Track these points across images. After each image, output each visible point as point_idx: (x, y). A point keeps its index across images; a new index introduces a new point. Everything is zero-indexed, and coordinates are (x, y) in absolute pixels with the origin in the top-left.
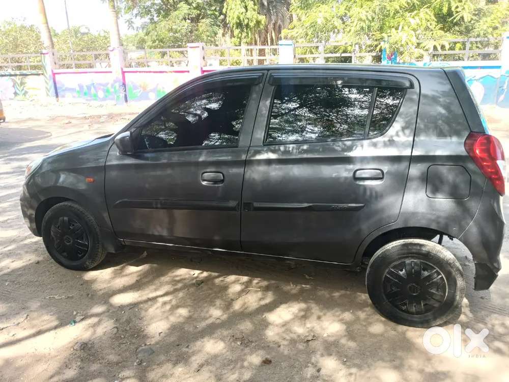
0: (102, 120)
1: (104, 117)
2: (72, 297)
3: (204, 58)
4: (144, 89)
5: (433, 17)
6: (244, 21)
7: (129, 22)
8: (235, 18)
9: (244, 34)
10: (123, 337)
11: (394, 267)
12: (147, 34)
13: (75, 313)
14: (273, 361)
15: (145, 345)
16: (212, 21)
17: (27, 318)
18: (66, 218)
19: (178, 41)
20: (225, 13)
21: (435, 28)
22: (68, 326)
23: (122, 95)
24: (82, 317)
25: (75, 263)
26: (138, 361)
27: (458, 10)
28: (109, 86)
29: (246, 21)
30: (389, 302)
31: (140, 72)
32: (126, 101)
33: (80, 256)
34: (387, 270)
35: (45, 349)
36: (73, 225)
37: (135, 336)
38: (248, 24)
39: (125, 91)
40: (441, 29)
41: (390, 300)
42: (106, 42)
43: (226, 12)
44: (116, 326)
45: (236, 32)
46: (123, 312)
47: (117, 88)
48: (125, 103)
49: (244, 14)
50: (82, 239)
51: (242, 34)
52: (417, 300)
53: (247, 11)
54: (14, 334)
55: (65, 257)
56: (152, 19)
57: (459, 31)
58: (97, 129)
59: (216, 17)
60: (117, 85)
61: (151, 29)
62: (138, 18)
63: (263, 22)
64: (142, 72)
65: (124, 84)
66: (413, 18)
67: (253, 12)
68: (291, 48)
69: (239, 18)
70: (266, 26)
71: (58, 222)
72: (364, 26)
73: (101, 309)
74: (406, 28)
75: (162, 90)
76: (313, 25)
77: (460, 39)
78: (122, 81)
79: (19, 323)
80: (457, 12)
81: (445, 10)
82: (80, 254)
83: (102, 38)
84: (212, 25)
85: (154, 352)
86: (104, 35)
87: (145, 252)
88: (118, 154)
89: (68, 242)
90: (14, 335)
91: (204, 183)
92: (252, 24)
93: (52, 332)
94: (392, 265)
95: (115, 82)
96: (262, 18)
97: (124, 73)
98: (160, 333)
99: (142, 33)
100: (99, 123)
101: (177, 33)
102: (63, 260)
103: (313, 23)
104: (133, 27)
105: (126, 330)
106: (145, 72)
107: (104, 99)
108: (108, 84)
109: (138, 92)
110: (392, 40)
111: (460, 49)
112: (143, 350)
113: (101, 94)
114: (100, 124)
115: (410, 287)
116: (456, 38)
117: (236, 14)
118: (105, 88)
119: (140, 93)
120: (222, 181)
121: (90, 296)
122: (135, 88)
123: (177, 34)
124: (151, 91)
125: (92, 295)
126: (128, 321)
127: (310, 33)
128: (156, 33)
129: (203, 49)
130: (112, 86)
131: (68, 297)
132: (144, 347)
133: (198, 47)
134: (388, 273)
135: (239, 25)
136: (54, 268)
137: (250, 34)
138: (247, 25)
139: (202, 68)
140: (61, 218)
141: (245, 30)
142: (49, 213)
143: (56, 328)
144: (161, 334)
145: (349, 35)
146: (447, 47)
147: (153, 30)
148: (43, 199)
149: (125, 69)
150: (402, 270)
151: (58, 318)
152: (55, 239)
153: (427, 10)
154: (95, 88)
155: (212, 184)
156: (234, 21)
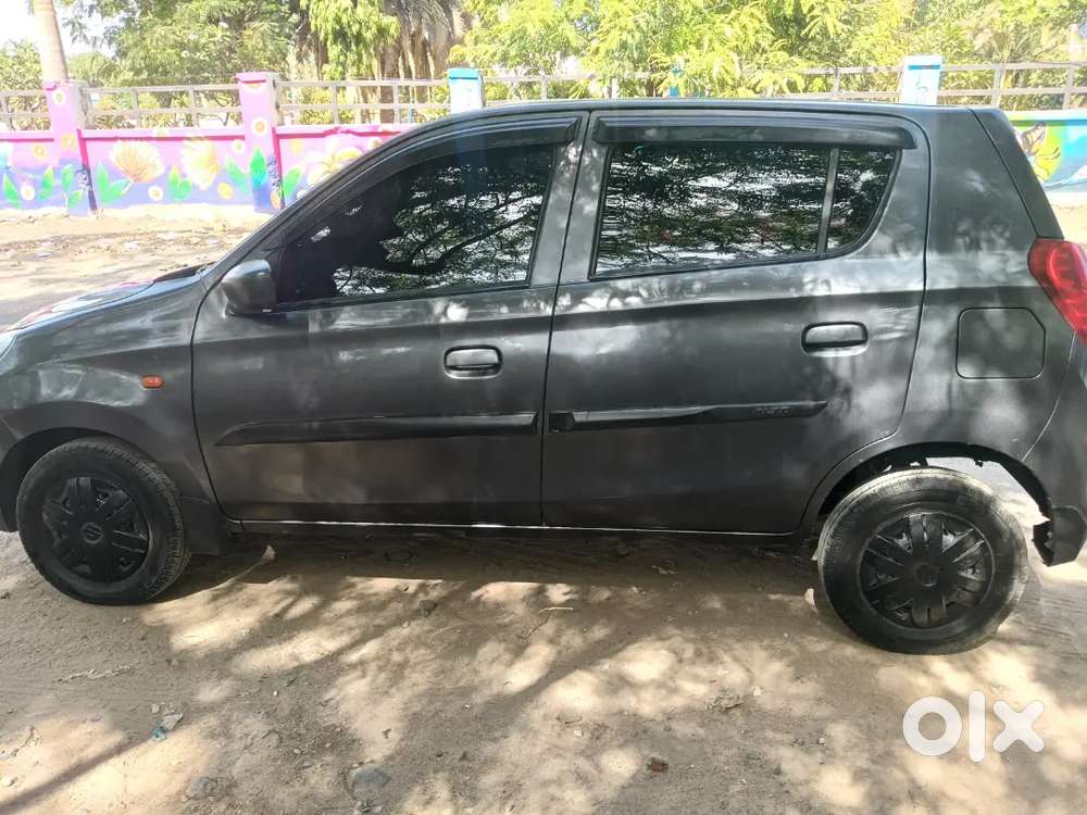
0: (40, 251)
1: (44, 244)
2: (131, 672)
3: (278, 107)
4: (137, 177)
5: (767, 25)
6: (350, 26)
7: (74, 26)
8: (330, 19)
9: (352, 57)
10: (296, 751)
11: (884, 532)
12: (122, 54)
13: (155, 709)
14: (671, 764)
15: (361, 764)
16: (275, 27)
17: (32, 734)
18: (85, 481)
19: (204, 70)
20: (305, 8)
21: (771, 46)
22: (150, 742)
23: (83, 192)
24: (177, 717)
25: (112, 589)
26: (359, 803)
27: (815, 13)
28: (49, 171)
29: (355, 28)
30: (874, 606)
31: (124, 139)
32: (93, 206)
33: (125, 569)
34: (869, 540)
35: (111, 805)
36: (105, 495)
37: (328, 745)
38: (359, 33)
39: (90, 184)
40: (783, 48)
41: (875, 602)
42: (23, 70)
43: (308, 7)
44: (271, 728)
45: (334, 51)
46: (275, 693)
47: (69, 177)
48: (90, 212)
49: (349, 11)
50: (131, 528)
51: (346, 56)
52: (933, 596)
53: (355, 6)
54: (12, 778)
55: (83, 575)
56: (129, 21)
57: (817, 54)
58: (34, 274)
59: (283, 19)
60: (68, 168)
61: (131, 42)
62: (96, 15)
63: (392, 31)
64: (130, 139)
65: (86, 168)
66: (729, 23)
67: (370, 8)
68: (475, 86)
69: (338, 20)
70: (399, 41)
71: (62, 491)
72: (630, 41)
73: (216, 691)
74: (716, 45)
75: (180, 181)
76: (520, 36)
77: (820, 69)
78: (80, 159)
79: (17, 750)
80: (813, 18)
81: (789, 11)
82: (124, 565)
83: (10, 61)
84: (275, 36)
85: (389, 779)
86: (14, 54)
87: (269, 547)
88: (224, 316)
89: (94, 539)
90: (13, 782)
91: (453, 375)
92: (368, 35)
93: (115, 762)
94: (880, 529)
95: (63, 162)
96: (391, 22)
97: (83, 141)
98: (386, 733)
99: (108, 52)
100: (35, 258)
101: (199, 51)
102: (80, 584)
103: (518, 32)
104: (85, 37)
105: (300, 735)
106: (136, 139)
107: (37, 203)
108: (45, 167)
109: (121, 187)
110: (692, 68)
111: (821, 90)
112: (360, 776)
113: (28, 192)
114: (38, 261)
115: (918, 571)
116: (812, 67)
117: (333, 9)
118: (38, 177)
119: (127, 189)
120: (496, 367)
121: (174, 662)
122: (114, 174)
123: (198, 54)
124: (155, 182)
125: (180, 662)
126: (298, 714)
127: (513, 53)
128: (142, 54)
129: (274, 85)
130: (56, 171)
131: (121, 672)
132: (359, 770)
133: (264, 81)
134: (871, 545)
135: (340, 35)
136: (55, 605)
137: (364, 56)
138: (359, 38)
139: (274, 130)
140: (72, 482)
141: (354, 47)
142: (37, 469)
143: (119, 750)
144: (390, 735)
145: (596, 59)
146: (801, 84)
147: (136, 45)
148: (20, 436)
149: (87, 134)
150: (900, 537)
151: (116, 725)
152: (55, 533)
153: (754, 10)
154: (12, 177)
155: (470, 375)
156: (329, 26)
